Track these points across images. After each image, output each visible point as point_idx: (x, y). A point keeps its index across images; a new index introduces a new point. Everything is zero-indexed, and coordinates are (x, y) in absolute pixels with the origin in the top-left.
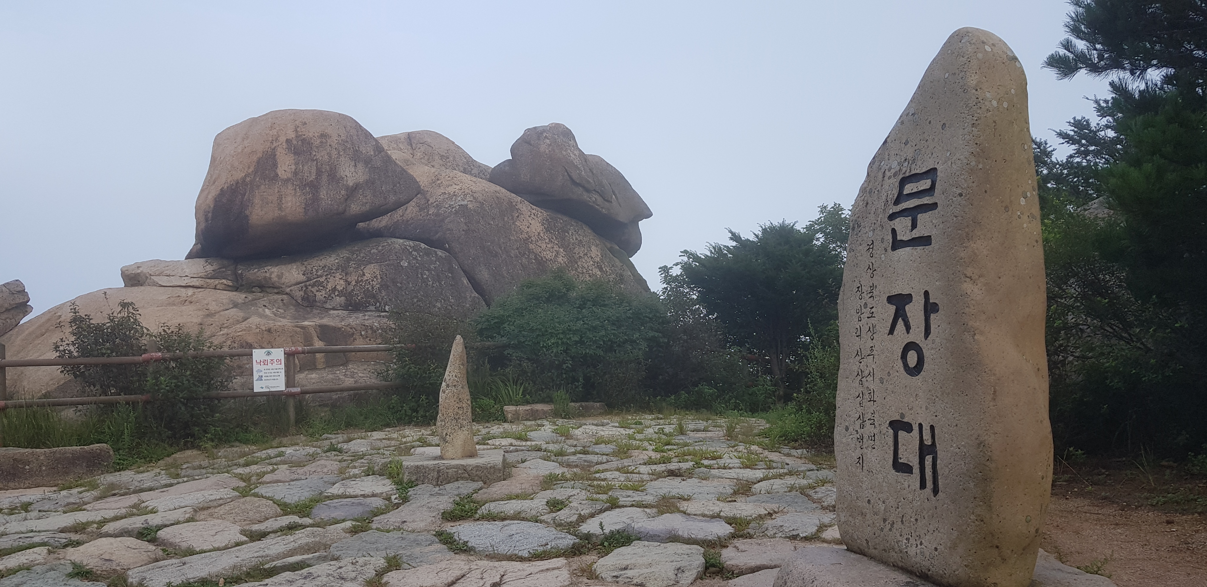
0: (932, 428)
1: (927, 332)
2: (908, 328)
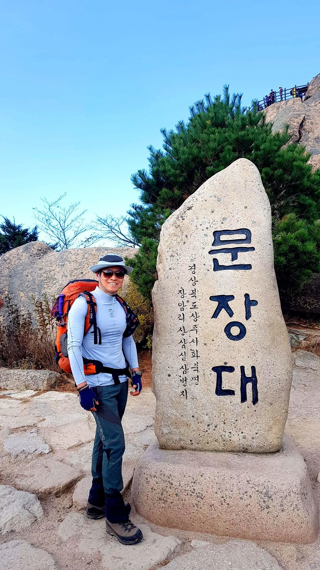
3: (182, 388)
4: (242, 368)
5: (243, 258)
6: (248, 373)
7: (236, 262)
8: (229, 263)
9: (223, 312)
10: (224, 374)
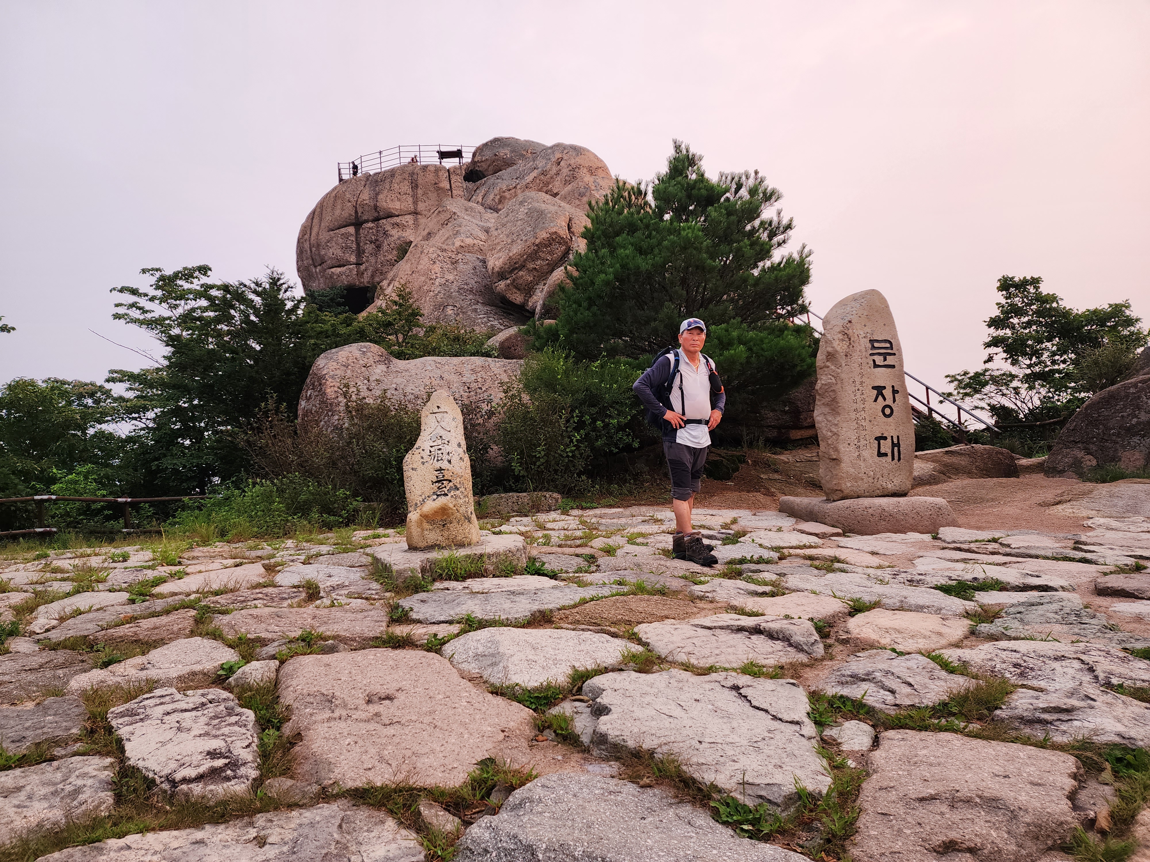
0: (898, 437)
1: (894, 401)
2: (885, 399)
3: (857, 454)
4: (892, 437)
5: (890, 360)
6: (895, 441)
7: (886, 363)
8: (882, 364)
9: (880, 398)
10: (882, 441)
